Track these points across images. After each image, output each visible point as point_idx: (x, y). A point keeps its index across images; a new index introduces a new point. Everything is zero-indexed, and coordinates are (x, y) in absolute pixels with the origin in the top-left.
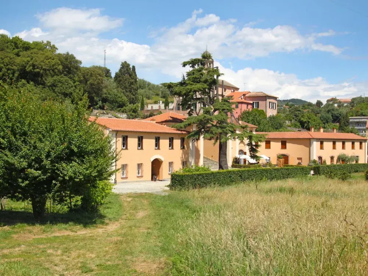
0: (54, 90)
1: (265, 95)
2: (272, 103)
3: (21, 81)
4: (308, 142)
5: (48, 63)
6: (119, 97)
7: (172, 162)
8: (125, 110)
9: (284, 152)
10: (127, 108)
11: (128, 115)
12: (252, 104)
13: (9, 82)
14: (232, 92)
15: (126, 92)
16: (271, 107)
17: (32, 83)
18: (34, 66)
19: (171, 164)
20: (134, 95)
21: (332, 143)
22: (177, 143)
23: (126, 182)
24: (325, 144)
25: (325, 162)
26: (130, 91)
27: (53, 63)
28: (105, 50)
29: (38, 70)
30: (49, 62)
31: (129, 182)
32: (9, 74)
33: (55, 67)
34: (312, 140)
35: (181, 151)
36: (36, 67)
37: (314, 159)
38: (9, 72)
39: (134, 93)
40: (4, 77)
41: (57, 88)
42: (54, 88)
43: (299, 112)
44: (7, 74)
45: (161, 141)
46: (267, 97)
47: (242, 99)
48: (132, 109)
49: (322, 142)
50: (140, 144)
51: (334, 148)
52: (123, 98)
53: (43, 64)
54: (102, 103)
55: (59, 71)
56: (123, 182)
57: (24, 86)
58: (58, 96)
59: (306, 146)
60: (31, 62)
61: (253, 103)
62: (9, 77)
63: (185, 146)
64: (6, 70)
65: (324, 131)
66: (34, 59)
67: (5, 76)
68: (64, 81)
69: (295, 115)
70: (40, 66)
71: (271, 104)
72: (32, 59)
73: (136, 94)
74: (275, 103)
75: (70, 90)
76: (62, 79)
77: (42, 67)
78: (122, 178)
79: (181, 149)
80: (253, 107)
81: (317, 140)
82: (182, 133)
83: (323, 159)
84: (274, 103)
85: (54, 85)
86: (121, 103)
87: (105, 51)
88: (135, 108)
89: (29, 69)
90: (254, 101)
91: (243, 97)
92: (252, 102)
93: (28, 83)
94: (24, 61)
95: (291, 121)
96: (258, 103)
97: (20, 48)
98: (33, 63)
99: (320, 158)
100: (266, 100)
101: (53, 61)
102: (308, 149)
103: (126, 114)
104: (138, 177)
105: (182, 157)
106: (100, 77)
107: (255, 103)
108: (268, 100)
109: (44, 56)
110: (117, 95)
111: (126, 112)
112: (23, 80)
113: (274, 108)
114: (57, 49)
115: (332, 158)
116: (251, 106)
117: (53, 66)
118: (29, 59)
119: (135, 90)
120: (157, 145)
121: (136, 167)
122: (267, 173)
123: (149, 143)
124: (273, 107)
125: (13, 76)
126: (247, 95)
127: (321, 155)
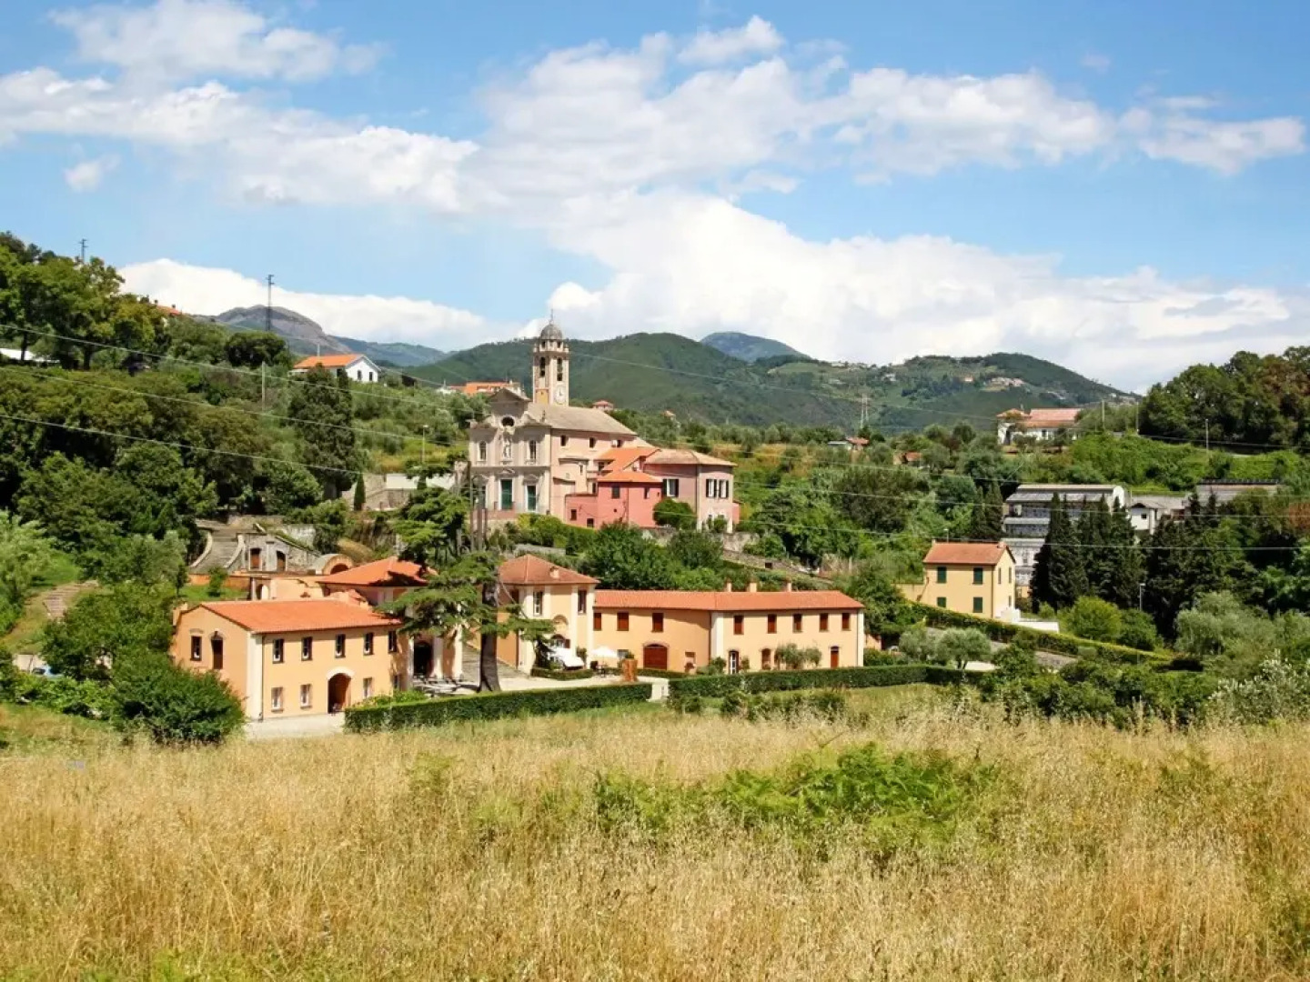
0: (133, 478)
1: (695, 462)
2: (715, 481)
3: (52, 455)
4: (705, 618)
5: (118, 412)
6: (297, 478)
7: (371, 679)
8: (311, 515)
9: (658, 638)
10: (315, 511)
11: (317, 530)
12: (662, 485)
13: (19, 454)
14: (613, 446)
15: (321, 449)
16: (711, 494)
17: (79, 460)
18: (84, 419)
19: (367, 682)
20: (341, 458)
21: (765, 619)
22: (381, 642)
23: (282, 718)
24: (747, 621)
25: (746, 663)
26: (332, 448)
27: (130, 412)
28: (270, 276)
29: (92, 430)
30: (121, 408)
31: (286, 718)
32: (20, 433)
33: (136, 419)
34: (714, 615)
35: (390, 657)
36: (90, 422)
37: (718, 655)
38: (20, 427)
39: (342, 452)
40: (9, 442)
41: (142, 474)
42: (133, 473)
43: (787, 508)
44: (15, 433)
45: (348, 642)
46: (700, 469)
47: (634, 469)
48: (327, 514)
49: (738, 618)
50: (307, 649)
51: (772, 629)
52: (307, 480)
53: (106, 413)
54: (254, 491)
55: (145, 426)
56: (277, 718)
57: (60, 467)
58: (143, 493)
59: (703, 626)
60: (76, 410)
61: (665, 481)
62: (19, 440)
63: (399, 646)
64: (13, 424)
65: (759, 589)
66: (83, 402)
67: (11, 438)
68: (158, 454)
69: (774, 517)
70: (100, 420)
71: (712, 484)
72: (79, 400)
73: (347, 454)
74: (727, 483)
75: (173, 479)
76: (153, 450)
77: (105, 422)
78: (274, 711)
79: (390, 652)
80: (664, 493)
81: (726, 613)
82: (392, 624)
83: (742, 655)
84: (721, 482)
85: (132, 467)
86: (302, 494)
87: (270, 279)
88: (337, 513)
89: (72, 426)
90: (668, 478)
91: (637, 465)
92: (659, 479)
93: (71, 458)
94: (59, 406)
95: (761, 532)
96: (677, 481)
97: (11, 288)
98: (81, 412)
99: (734, 654)
100: (696, 475)
101: (131, 405)
102: (707, 632)
103: (312, 525)
104: (302, 708)
105: (392, 668)
106: (246, 437)
107: (670, 481)
108: (703, 477)
109: (108, 395)
110: (292, 472)
111: (312, 522)
112: (57, 453)
113: (724, 495)
114: (123, 281)
115: (766, 653)
116: (659, 490)
117: (132, 416)
118: (71, 399)
119: (346, 443)
120: (340, 648)
121: (299, 690)
122: (543, 699)
123: (323, 648)
124: (717, 494)
125: (31, 437)
126: (649, 460)
127: (734, 647)
